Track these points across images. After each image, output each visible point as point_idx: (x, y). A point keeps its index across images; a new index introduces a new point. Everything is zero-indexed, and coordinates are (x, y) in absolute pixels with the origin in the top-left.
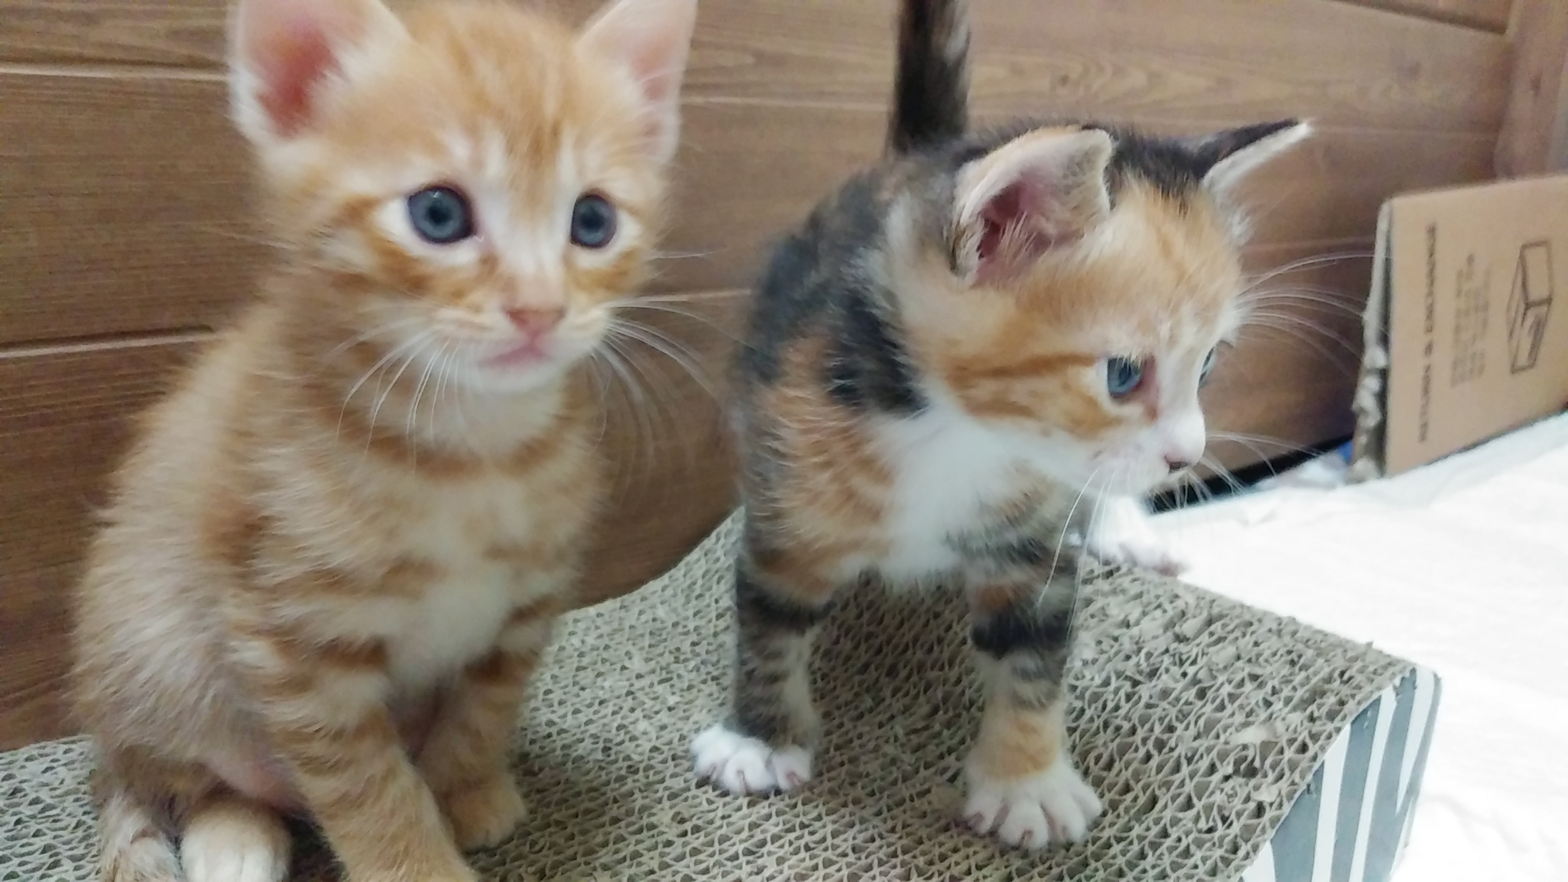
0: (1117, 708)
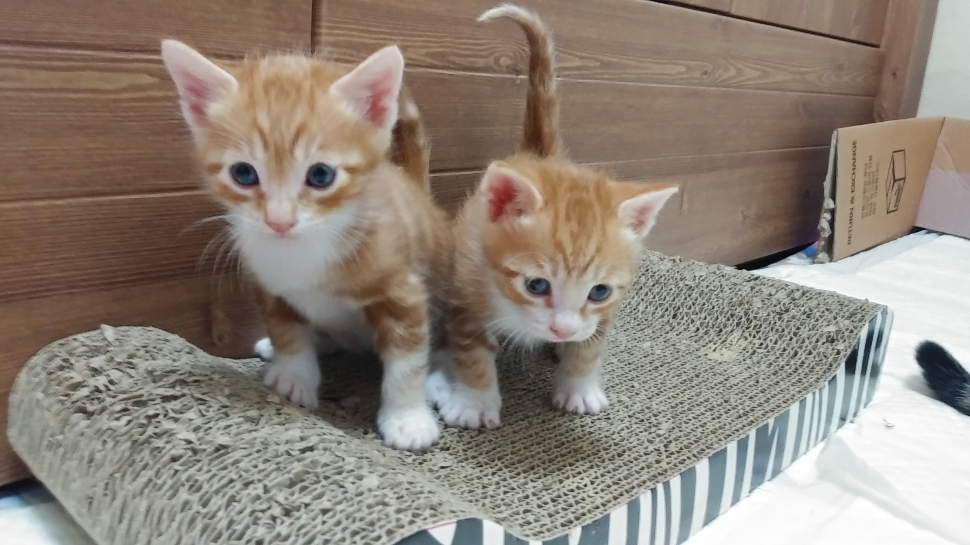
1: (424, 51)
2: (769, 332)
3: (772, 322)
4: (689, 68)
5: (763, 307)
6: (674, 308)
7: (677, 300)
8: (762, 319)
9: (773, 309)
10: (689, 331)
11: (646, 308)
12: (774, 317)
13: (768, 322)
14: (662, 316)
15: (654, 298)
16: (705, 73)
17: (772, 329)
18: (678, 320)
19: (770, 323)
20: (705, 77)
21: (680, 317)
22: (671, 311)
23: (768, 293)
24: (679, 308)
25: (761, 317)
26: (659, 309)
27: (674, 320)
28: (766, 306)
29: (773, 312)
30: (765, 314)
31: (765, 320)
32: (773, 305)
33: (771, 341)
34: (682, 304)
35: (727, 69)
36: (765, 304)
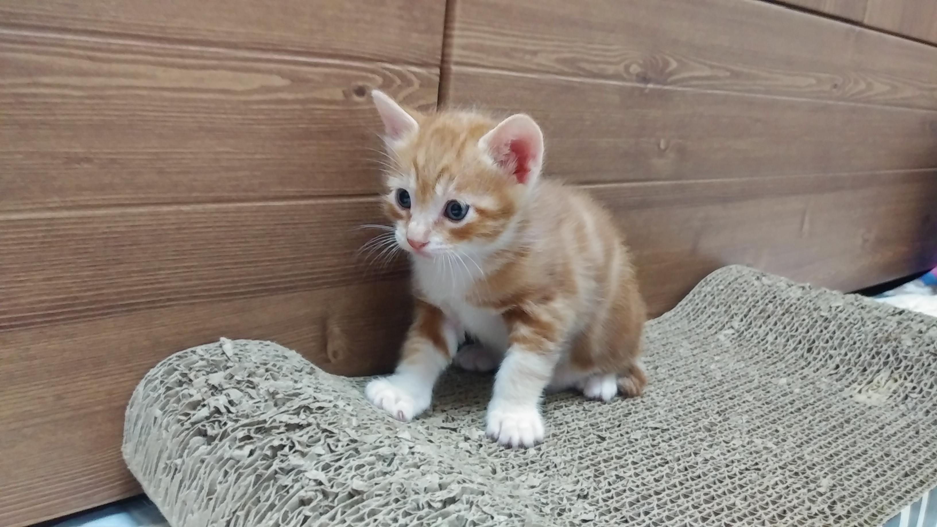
0: (929, 365)
1: (555, 56)
2: (922, 374)
3: (926, 364)
4: (819, 81)
5: (913, 346)
6: (809, 340)
7: (811, 332)
8: (914, 359)
9: (927, 348)
10: (827, 368)
11: (776, 338)
12: (927, 358)
13: (921, 363)
14: (795, 349)
15: (785, 328)
16: (835, 86)
17: (926, 371)
18: (814, 355)
19: (923, 365)
20: (834, 90)
21: (816, 352)
22: (804, 344)
23: (918, 329)
24: (814, 342)
25: (912, 357)
26: (791, 341)
27: (808, 354)
28: (917, 345)
29: (928, 352)
30: (917, 354)
31: (918, 361)
32: (925, 344)
33: (926, 384)
34: (818, 337)
35: (856, 83)
36: (916, 342)
